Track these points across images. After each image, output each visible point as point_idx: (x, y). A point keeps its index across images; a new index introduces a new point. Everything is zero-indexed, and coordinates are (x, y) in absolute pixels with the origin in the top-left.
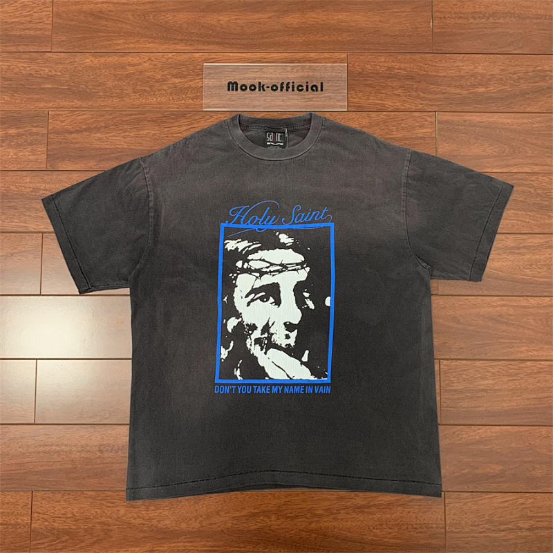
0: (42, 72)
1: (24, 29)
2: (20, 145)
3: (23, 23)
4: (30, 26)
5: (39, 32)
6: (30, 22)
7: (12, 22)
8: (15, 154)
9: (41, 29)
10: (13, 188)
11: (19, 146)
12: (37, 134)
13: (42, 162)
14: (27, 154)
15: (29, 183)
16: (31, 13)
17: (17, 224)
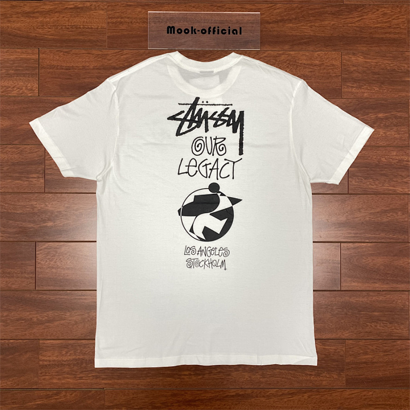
0: (402, 68)
1: (386, 33)
2: (388, 126)
3: (384, 28)
4: (389, 30)
5: (397, 36)
6: (390, 27)
7: (376, 27)
8: (385, 133)
9: (398, 33)
10: (383, 159)
11: (386, 127)
12: (401, 117)
13: (405, 140)
14: (393, 133)
15: (395, 155)
16: (390, 20)
17: (388, 188)
